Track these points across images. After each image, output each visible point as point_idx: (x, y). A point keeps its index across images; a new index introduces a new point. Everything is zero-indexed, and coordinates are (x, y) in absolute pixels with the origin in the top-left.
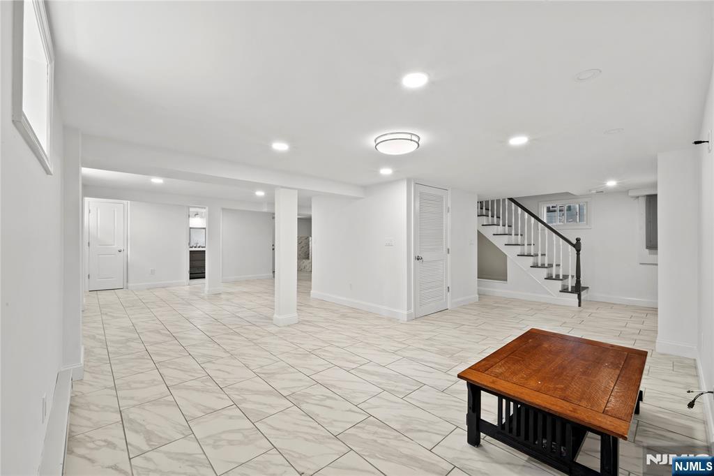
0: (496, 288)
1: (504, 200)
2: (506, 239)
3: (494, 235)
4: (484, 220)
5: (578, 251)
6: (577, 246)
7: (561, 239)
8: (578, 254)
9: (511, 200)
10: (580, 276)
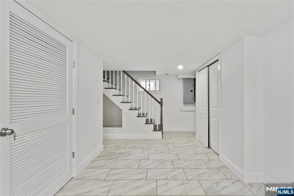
0: (115, 133)
1: (120, 72)
2: (121, 99)
3: (113, 95)
4: (106, 85)
5: (162, 106)
6: (161, 103)
7: (153, 99)
8: (161, 108)
9: (124, 72)
10: (162, 121)
